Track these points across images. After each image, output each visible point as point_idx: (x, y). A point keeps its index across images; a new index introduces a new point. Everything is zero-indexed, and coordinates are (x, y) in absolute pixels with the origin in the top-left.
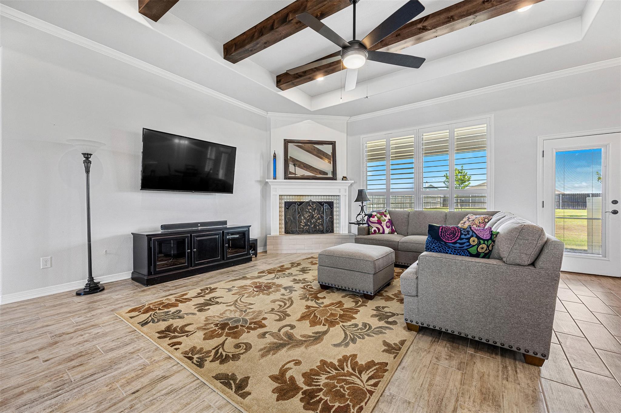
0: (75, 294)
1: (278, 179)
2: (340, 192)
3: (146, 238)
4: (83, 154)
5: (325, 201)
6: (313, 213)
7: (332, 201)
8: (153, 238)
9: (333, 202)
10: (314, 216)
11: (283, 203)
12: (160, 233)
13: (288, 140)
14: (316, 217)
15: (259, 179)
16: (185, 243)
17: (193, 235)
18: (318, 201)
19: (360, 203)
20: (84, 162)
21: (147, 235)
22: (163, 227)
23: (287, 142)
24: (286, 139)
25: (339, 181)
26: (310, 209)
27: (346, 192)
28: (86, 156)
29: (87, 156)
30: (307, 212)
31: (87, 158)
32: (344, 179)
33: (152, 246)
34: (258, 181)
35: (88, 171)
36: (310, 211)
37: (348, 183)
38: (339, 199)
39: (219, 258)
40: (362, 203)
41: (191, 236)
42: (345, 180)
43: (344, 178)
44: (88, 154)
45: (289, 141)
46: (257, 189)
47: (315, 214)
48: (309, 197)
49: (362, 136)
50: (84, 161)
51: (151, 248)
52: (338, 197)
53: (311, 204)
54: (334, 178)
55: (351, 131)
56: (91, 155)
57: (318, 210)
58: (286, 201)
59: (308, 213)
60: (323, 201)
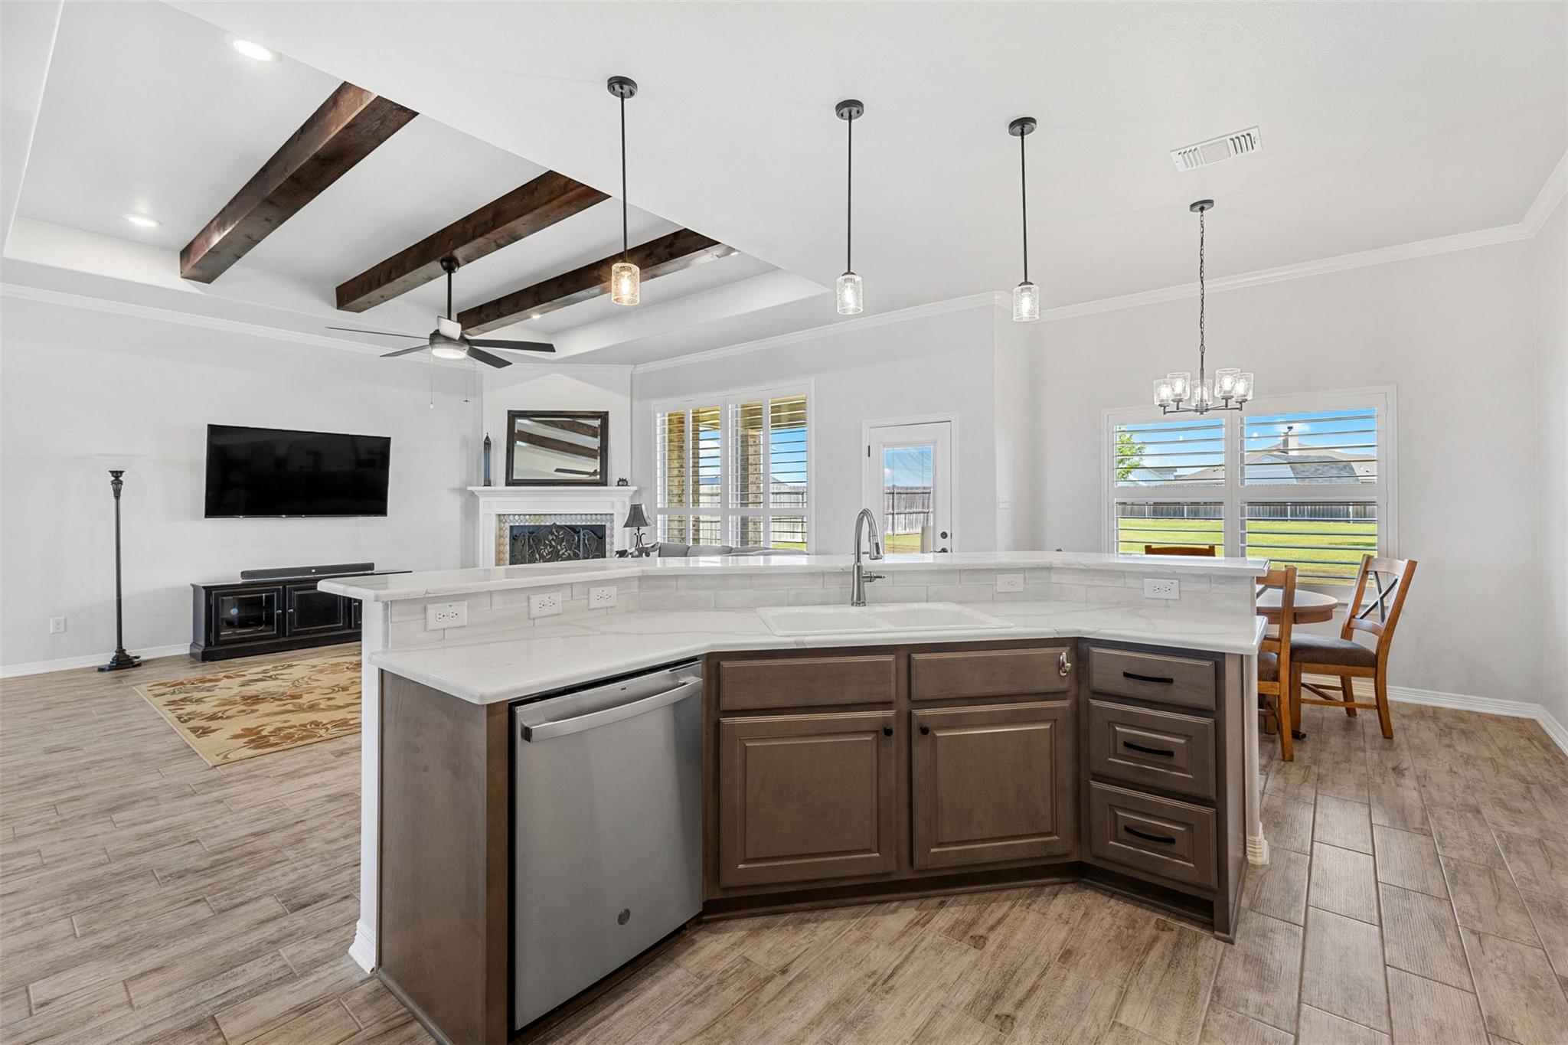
0: (96, 669)
1: (495, 485)
2: (613, 507)
3: (204, 591)
4: (110, 472)
5: (584, 523)
6: (559, 548)
7: (603, 523)
8: (213, 592)
9: (605, 526)
10: (561, 553)
11: (506, 529)
12: (240, 583)
13: (515, 411)
14: (563, 554)
15: (457, 486)
16: (274, 602)
17: (287, 586)
18: (568, 524)
19: (635, 530)
20: (113, 483)
21: (204, 588)
22: (244, 574)
23: (513, 416)
24: (511, 411)
25: (612, 488)
26: (553, 539)
27: (624, 508)
28: (115, 475)
29: (117, 474)
30: (545, 545)
31: (117, 478)
32: (621, 483)
33: (212, 602)
34: (454, 490)
35: (117, 494)
36: (553, 543)
37: (628, 491)
38: (612, 521)
39: (341, 624)
40: (638, 529)
41: (284, 588)
42: (622, 485)
43: (623, 482)
44: (117, 472)
45: (517, 414)
46: (453, 507)
47: (563, 549)
48: (553, 517)
49: (654, 403)
50: (112, 481)
51: (211, 606)
52: (608, 517)
53: (554, 530)
54: (603, 482)
55: (639, 391)
56: (121, 472)
57: (567, 541)
58: (512, 524)
59: (548, 548)
60: (579, 523)
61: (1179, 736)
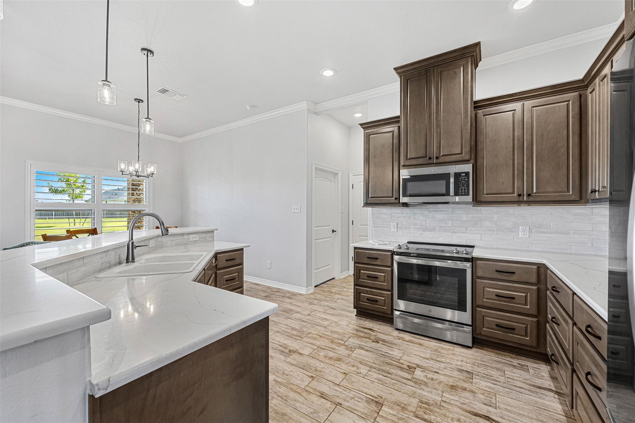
61: (236, 273)
